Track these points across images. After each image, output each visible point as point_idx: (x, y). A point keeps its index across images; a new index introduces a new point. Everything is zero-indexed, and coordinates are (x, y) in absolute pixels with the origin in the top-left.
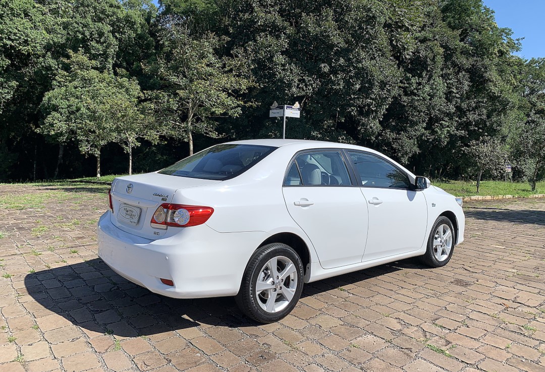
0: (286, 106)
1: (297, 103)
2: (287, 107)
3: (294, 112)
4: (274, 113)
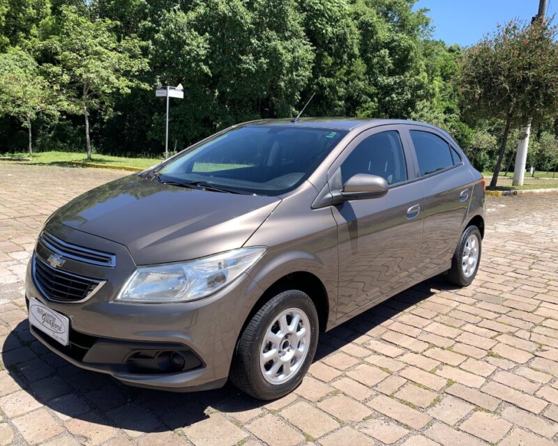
0: (168, 87)
1: (180, 85)
2: (170, 88)
3: (177, 93)
4: (159, 93)
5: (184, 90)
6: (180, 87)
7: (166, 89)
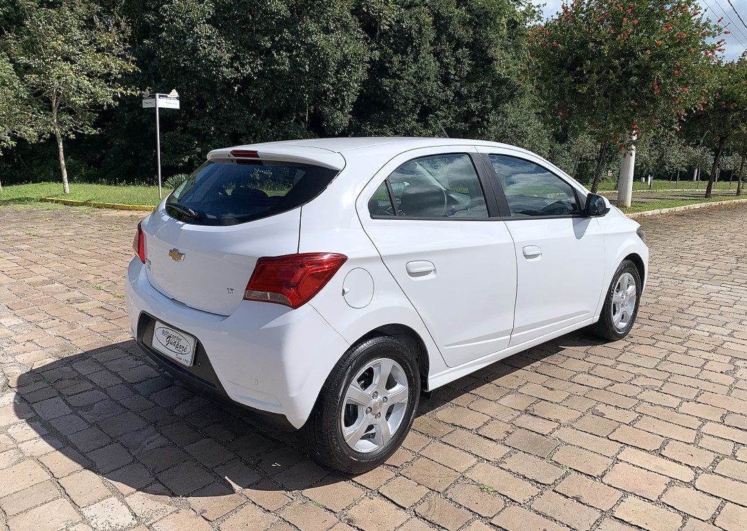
1: (174, 91)
2: (160, 96)
3: (170, 101)
4: (146, 104)
5: (180, 98)
6: (174, 93)
7: (154, 97)
